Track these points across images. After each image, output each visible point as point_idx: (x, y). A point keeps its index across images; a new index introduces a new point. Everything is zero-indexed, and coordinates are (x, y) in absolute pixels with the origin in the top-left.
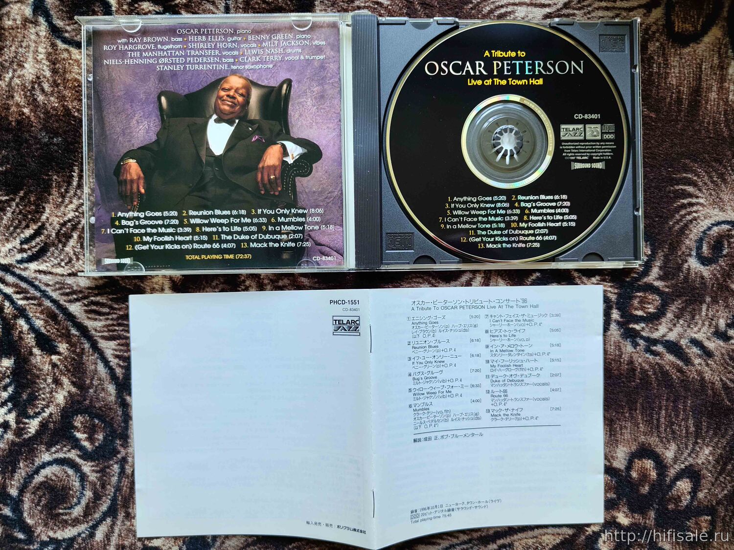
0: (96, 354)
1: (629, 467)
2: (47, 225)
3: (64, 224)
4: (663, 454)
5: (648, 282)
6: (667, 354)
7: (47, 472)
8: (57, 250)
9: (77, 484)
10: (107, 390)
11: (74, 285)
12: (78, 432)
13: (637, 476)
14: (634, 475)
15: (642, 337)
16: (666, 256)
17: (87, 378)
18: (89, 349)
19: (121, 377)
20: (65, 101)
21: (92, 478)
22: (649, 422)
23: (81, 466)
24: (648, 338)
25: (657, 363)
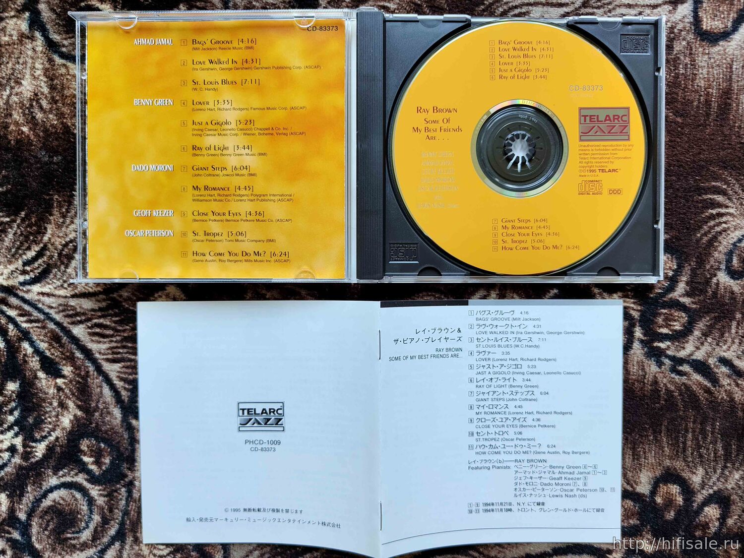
0: (101, 378)
1: (654, 492)
2: (50, 246)
3: (66, 245)
4: (690, 479)
5: (673, 297)
6: (694, 374)
7: (55, 496)
8: (60, 271)
9: (85, 508)
10: (112, 414)
11: (78, 307)
12: (85, 455)
13: (662, 502)
14: (659, 500)
15: (668, 357)
16: (693, 270)
17: (93, 401)
18: (94, 371)
19: (126, 400)
20: (64, 118)
21: (100, 502)
22: (674, 445)
23: (88, 490)
24: (674, 357)
25: (684, 384)
